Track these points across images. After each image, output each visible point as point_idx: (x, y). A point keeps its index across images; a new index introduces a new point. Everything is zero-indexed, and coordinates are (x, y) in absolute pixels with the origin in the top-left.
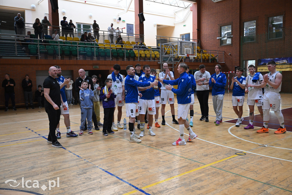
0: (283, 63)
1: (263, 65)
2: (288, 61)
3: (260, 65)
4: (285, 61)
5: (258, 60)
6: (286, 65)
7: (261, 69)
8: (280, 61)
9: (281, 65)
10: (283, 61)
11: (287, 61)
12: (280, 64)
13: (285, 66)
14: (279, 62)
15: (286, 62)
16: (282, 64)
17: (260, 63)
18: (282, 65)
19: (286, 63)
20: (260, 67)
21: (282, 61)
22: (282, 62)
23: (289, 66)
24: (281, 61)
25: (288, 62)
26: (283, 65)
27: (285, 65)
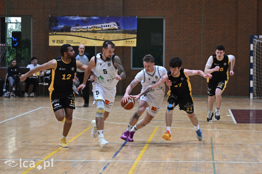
0: (109, 30)
1: (62, 30)
2: (120, 25)
3: (54, 31)
4: (113, 25)
5: (50, 18)
6: (116, 33)
7: (57, 41)
8: (103, 25)
9: (105, 33)
10: (109, 24)
11: (118, 25)
12: (102, 31)
13: (113, 35)
14: (99, 25)
15: (116, 27)
16: (106, 30)
17: (56, 25)
18: (108, 33)
19: (116, 29)
20: (56, 35)
21: (107, 24)
22: (108, 28)
23: (121, 36)
24: (105, 24)
25: (119, 28)
26: (110, 33)
27: (113, 33)
